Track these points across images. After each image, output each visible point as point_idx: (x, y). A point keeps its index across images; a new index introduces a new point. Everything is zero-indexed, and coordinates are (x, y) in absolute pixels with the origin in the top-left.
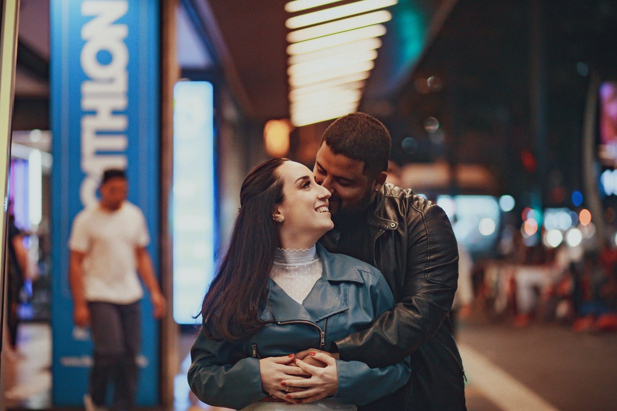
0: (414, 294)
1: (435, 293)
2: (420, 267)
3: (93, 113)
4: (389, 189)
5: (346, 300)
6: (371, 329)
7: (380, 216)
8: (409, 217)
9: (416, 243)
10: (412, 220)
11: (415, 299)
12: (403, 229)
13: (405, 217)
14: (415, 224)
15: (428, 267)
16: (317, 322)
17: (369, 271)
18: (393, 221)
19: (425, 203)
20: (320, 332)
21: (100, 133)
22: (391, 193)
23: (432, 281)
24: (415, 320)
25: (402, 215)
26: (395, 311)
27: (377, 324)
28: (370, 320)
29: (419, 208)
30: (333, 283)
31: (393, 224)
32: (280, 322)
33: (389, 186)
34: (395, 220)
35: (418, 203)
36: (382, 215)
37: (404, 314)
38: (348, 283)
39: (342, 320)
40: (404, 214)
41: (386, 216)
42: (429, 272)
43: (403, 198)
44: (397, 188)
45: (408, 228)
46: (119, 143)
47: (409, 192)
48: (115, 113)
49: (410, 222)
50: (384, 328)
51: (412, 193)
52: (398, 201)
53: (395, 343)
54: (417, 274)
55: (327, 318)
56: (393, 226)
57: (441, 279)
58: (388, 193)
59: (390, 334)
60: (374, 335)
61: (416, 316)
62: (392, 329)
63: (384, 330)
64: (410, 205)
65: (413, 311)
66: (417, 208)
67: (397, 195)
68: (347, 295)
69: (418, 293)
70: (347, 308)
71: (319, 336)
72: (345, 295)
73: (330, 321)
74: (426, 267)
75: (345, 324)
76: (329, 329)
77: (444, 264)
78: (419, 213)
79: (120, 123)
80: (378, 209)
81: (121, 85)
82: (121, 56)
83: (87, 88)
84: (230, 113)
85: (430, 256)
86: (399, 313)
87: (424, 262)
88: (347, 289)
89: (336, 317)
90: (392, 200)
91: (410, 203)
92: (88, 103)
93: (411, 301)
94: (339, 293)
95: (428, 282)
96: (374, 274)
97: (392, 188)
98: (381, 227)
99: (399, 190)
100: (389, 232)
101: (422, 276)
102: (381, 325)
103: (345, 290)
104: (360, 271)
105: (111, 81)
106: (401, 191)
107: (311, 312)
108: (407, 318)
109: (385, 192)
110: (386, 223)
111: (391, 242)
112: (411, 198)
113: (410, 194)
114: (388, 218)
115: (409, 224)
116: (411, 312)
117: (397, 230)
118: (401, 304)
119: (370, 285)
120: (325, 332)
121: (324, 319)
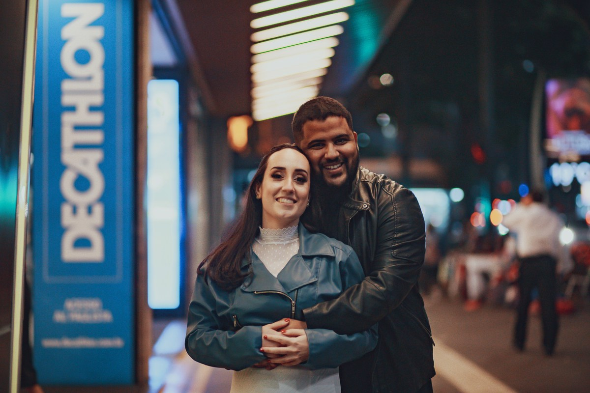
0: (380, 269)
1: (400, 268)
2: (389, 244)
3: (72, 109)
4: (364, 174)
5: (317, 273)
6: (338, 300)
7: (354, 199)
8: (380, 198)
9: (386, 222)
10: (382, 202)
11: (381, 273)
12: (373, 210)
13: (376, 200)
14: (384, 206)
15: (394, 244)
16: (288, 293)
17: (341, 248)
18: (365, 202)
19: (396, 187)
20: (291, 301)
21: (78, 128)
22: (365, 178)
23: (397, 257)
24: (379, 292)
25: (374, 198)
26: (362, 284)
27: (344, 295)
28: (339, 291)
29: (390, 191)
30: (306, 258)
31: (365, 206)
32: (257, 292)
33: (365, 172)
34: (367, 202)
35: (389, 187)
36: (356, 198)
37: (370, 286)
38: (321, 257)
39: (311, 290)
40: (375, 197)
41: (360, 198)
42: (395, 249)
43: (375, 183)
44: (371, 174)
45: (379, 209)
46: (96, 137)
47: (382, 177)
48: (92, 109)
49: (380, 204)
50: (350, 299)
51: (385, 177)
52: (370, 185)
53: (359, 312)
54: (385, 250)
55: (298, 289)
56: (366, 207)
57: (406, 255)
58: (363, 178)
59: (356, 305)
60: (340, 305)
61: (381, 288)
62: (358, 300)
63: (350, 301)
64: (381, 188)
65: (378, 284)
66: (388, 191)
67: (370, 179)
68: (318, 268)
69: (384, 268)
70: (317, 280)
71: (290, 305)
72: (317, 268)
73: (301, 292)
74: (393, 244)
75: (314, 294)
76: (300, 299)
77: (409, 241)
78: (389, 196)
79: (97, 118)
80: (352, 193)
81: (98, 83)
82: (98, 56)
83: (67, 85)
84: (195, 109)
85: (397, 234)
86: (365, 285)
87: (391, 240)
88: (319, 263)
89: (306, 288)
90: (365, 184)
91: (381, 186)
92: (67, 100)
93: (377, 275)
94: (311, 267)
95: (394, 257)
96: (345, 251)
97: (367, 173)
98: (354, 209)
99: (373, 175)
100: (361, 212)
101: (389, 253)
102: (348, 296)
103: (317, 264)
104: (333, 247)
105: (89, 78)
106: (375, 175)
107: (283, 285)
108: (373, 290)
109: (360, 177)
110: (359, 204)
111: (363, 221)
112: (384, 182)
113: (383, 178)
114: (362, 200)
115: (379, 206)
116: (376, 284)
117: (368, 211)
118: (369, 277)
119: (340, 260)
120: (296, 302)
121: (295, 290)
